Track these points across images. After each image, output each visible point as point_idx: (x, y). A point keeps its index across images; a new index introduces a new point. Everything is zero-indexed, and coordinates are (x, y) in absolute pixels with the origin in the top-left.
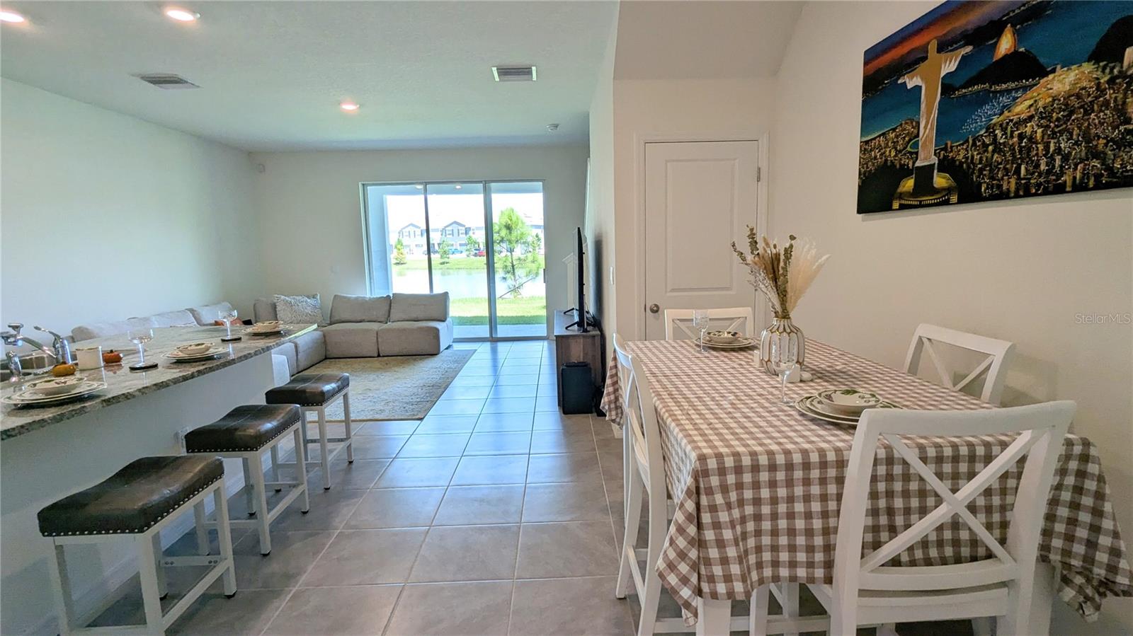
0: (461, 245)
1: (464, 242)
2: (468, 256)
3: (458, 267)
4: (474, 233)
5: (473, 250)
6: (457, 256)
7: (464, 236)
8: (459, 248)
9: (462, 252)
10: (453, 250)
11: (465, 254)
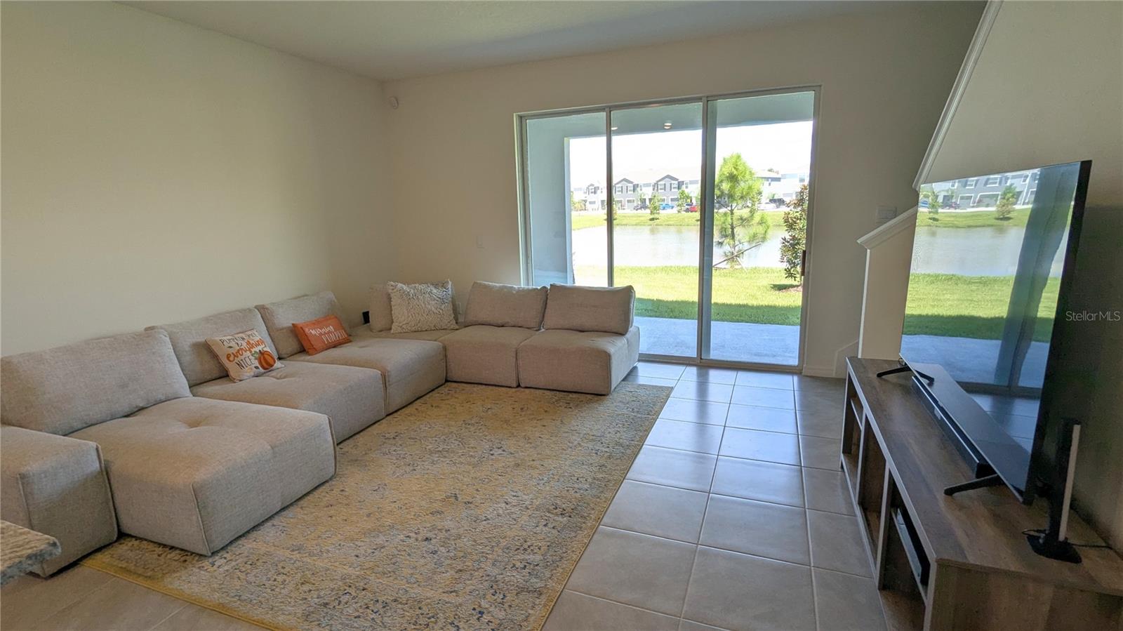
0: (672, 200)
1: (676, 197)
2: (679, 212)
3: (667, 223)
4: (687, 187)
5: (685, 205)
6: (669, 211)
7: (677, 190)
8: (670, 203)
9: (672, 207)
10: (664, 205)
11: (675, 210)
